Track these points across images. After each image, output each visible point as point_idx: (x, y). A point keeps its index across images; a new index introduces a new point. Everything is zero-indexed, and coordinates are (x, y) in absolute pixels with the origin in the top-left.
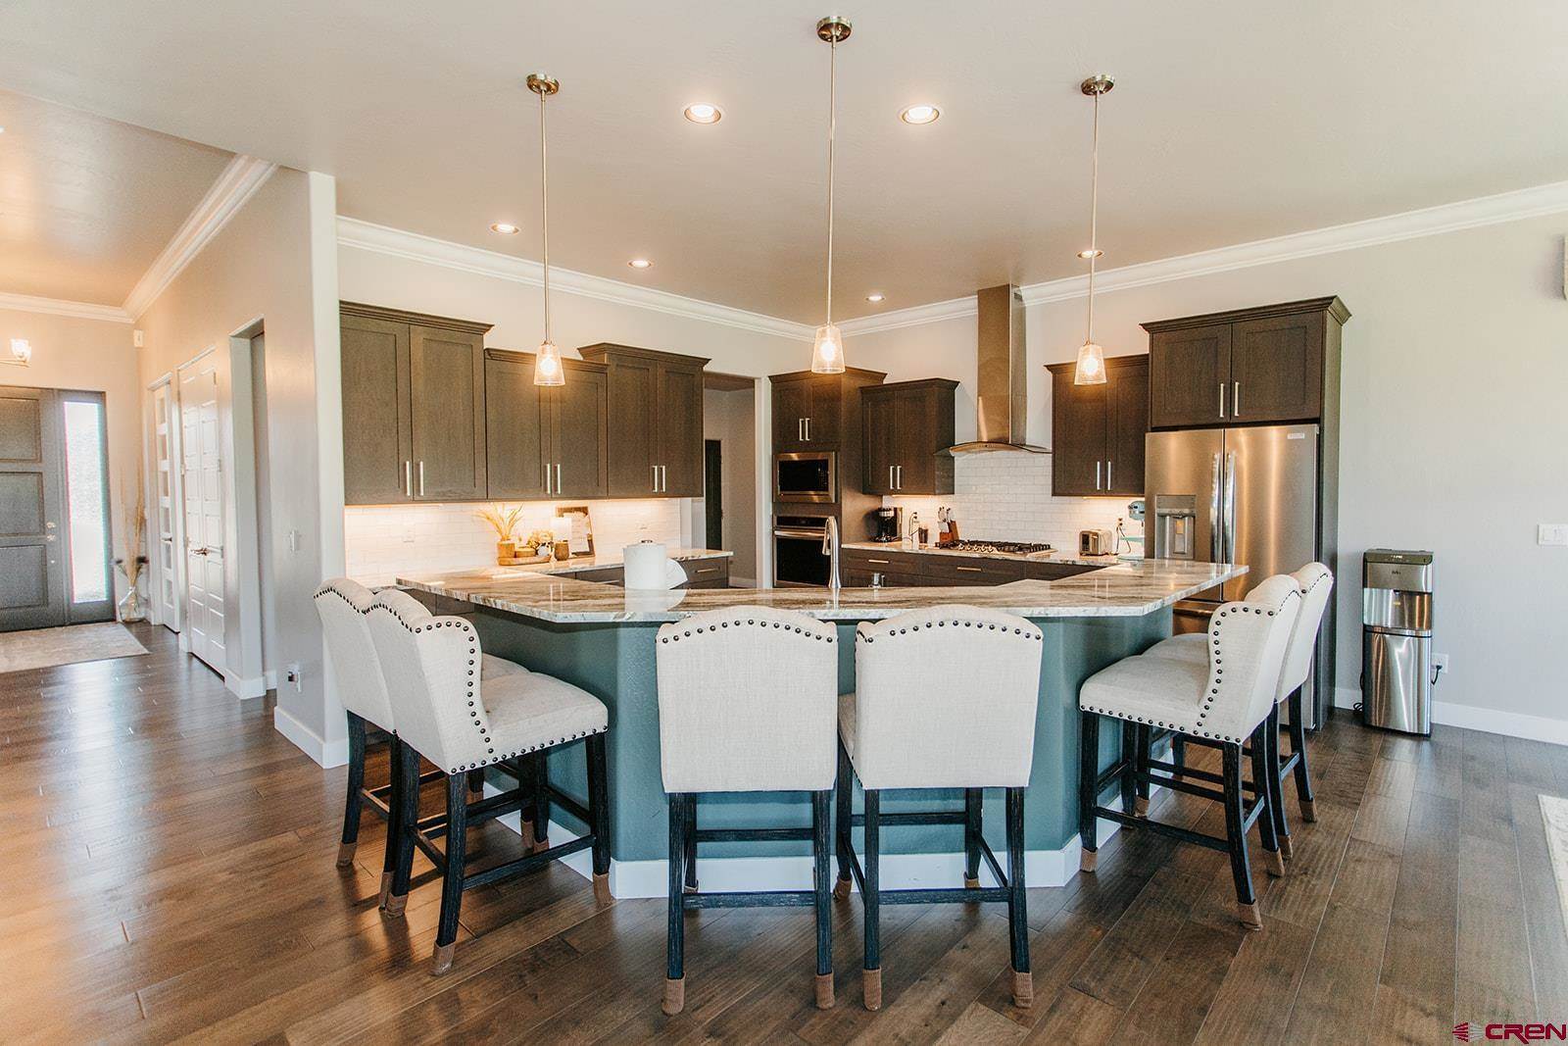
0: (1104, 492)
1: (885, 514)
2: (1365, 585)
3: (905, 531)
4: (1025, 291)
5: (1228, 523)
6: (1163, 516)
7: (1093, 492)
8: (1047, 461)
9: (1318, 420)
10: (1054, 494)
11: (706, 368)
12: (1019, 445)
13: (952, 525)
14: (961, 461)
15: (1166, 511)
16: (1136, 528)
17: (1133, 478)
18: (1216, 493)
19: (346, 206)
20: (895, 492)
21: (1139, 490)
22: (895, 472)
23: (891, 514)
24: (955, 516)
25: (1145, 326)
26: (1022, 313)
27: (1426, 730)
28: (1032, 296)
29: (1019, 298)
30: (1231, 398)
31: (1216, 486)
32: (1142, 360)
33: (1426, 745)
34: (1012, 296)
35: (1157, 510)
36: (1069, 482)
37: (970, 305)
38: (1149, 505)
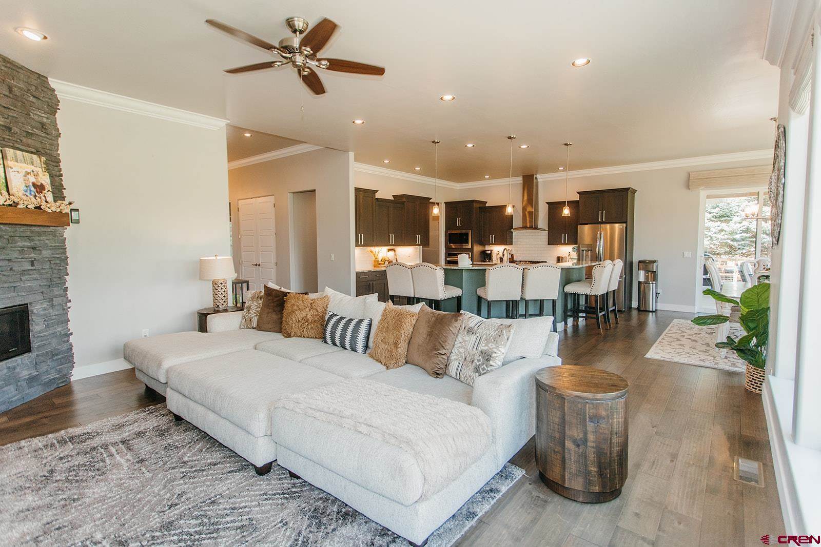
0: (565, 244)
1: (487, 252)
2: (639, 270)
3: (494, 258)
4: (538, 176)
5: (601, 253)
6: (583, 250)
7: (561, 244)
8: (546, 233)
9: (626, 222)
10: (549, 244)
11: (430, 201)
12: (536, 228)
13: (512, 255)
14: (515, 233)
15: (584, 249)
16: (575, 255)
17: (574, 239)
18: (598, 243)
19: (356, 160)
20: (492, 244)
21: (576, 243)
22: (492, 238)
23: (490, 252)
24: (513, 253)
25: (578, 193)
26: (537, 183)
27: (654, 310)
28: (541, 178)
29: (536, 178)
30: (603, 215)
31: (598, 241)
32: (577, 202)
33: (654, 314)
34: (534, 178)
35: (581, 249)
36: (553, 240)
37: (519, 180)
38: (579, 247)
